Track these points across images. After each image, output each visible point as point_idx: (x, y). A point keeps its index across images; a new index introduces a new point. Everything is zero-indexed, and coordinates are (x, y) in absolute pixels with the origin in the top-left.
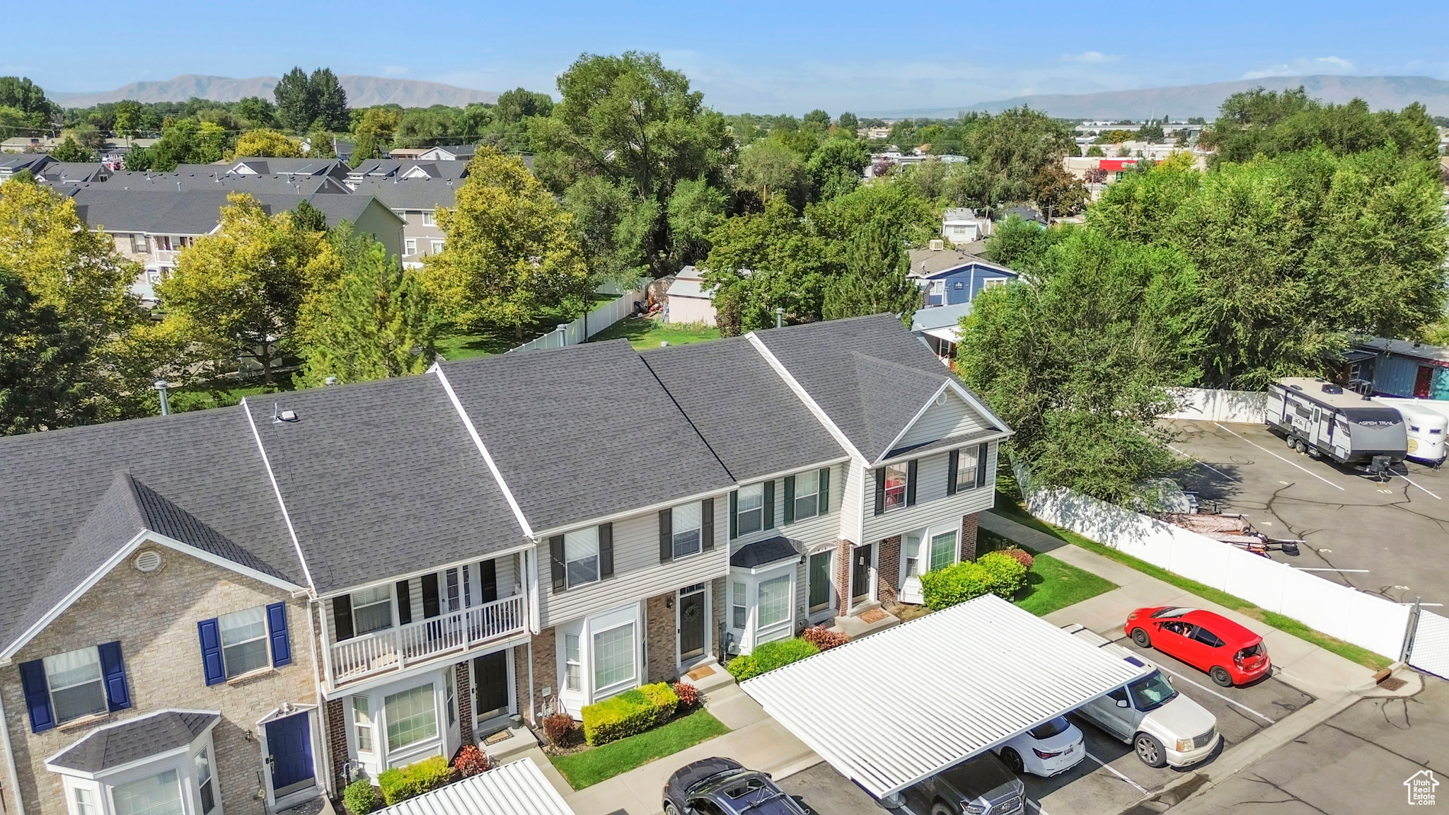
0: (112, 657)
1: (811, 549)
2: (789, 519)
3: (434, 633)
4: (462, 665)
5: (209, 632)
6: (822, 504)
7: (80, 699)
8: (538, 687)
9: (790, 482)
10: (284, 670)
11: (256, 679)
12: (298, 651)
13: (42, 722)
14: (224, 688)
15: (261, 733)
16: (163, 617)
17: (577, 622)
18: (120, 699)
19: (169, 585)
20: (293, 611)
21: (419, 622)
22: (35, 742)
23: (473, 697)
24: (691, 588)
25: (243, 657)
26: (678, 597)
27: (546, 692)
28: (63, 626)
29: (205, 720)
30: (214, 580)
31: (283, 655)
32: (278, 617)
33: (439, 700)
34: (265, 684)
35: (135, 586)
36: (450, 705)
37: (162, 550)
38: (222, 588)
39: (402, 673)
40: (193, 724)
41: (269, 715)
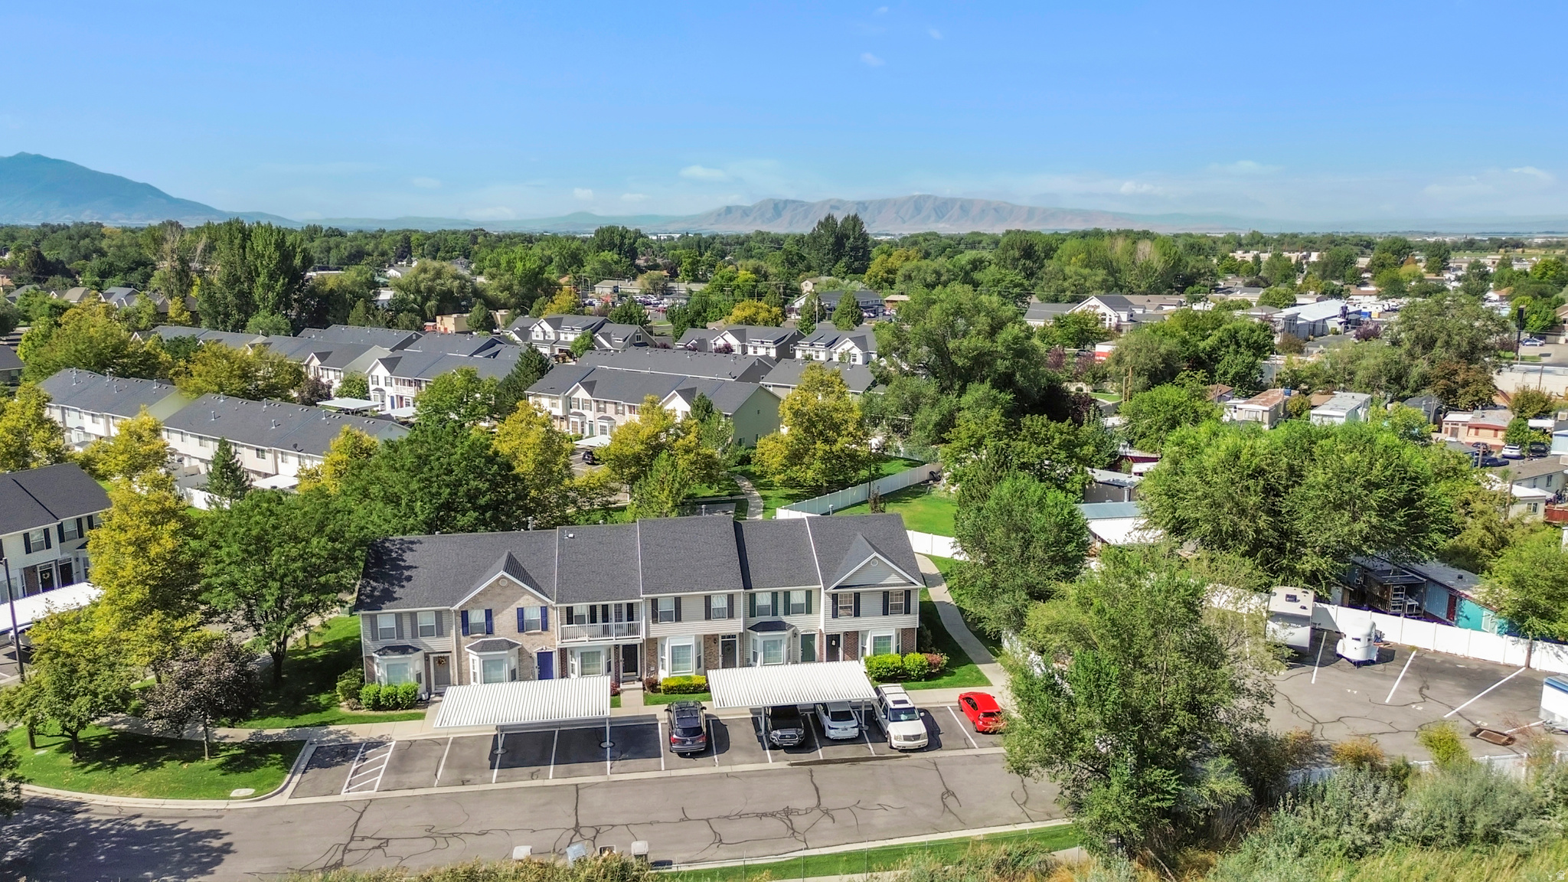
0: (489, 614)
1: (802, 631)
2: (787, 613)
3: (606, 631)
4: (617, 647)
5: (520, 612)
6: (808, 608)
7: (478, 628)
8: (649, 666)
9: (787, 594)
10: (545, 633)
11: (535, 634)
12: (550, 627)
13: (466, 633)
14: (524, 635)
15: (535, 656)
16: (506, 604)
17: (664, 638)
18: (490, 631)
19: (508, 592)
20: (550, 610)
21: (600, 624)
22: (463, 638)
23: (621, 664)
24: (729, 637)
25: (532, 625)
26: (720, 640)
27: (652, 669)
28: (474, 600)
29: (514, 645)
30: (524, 594)
31: (545, 627)
32: (544, 611)
33: (603, 659)
34: (537, 637)
35: (498, 590)
36: (609, 663)
37: (508, 579)
38: (526, 597)
39: (588, 644)
40: (512, 645)
41: (538, 649)
